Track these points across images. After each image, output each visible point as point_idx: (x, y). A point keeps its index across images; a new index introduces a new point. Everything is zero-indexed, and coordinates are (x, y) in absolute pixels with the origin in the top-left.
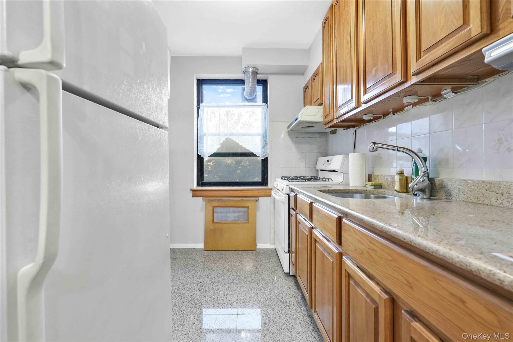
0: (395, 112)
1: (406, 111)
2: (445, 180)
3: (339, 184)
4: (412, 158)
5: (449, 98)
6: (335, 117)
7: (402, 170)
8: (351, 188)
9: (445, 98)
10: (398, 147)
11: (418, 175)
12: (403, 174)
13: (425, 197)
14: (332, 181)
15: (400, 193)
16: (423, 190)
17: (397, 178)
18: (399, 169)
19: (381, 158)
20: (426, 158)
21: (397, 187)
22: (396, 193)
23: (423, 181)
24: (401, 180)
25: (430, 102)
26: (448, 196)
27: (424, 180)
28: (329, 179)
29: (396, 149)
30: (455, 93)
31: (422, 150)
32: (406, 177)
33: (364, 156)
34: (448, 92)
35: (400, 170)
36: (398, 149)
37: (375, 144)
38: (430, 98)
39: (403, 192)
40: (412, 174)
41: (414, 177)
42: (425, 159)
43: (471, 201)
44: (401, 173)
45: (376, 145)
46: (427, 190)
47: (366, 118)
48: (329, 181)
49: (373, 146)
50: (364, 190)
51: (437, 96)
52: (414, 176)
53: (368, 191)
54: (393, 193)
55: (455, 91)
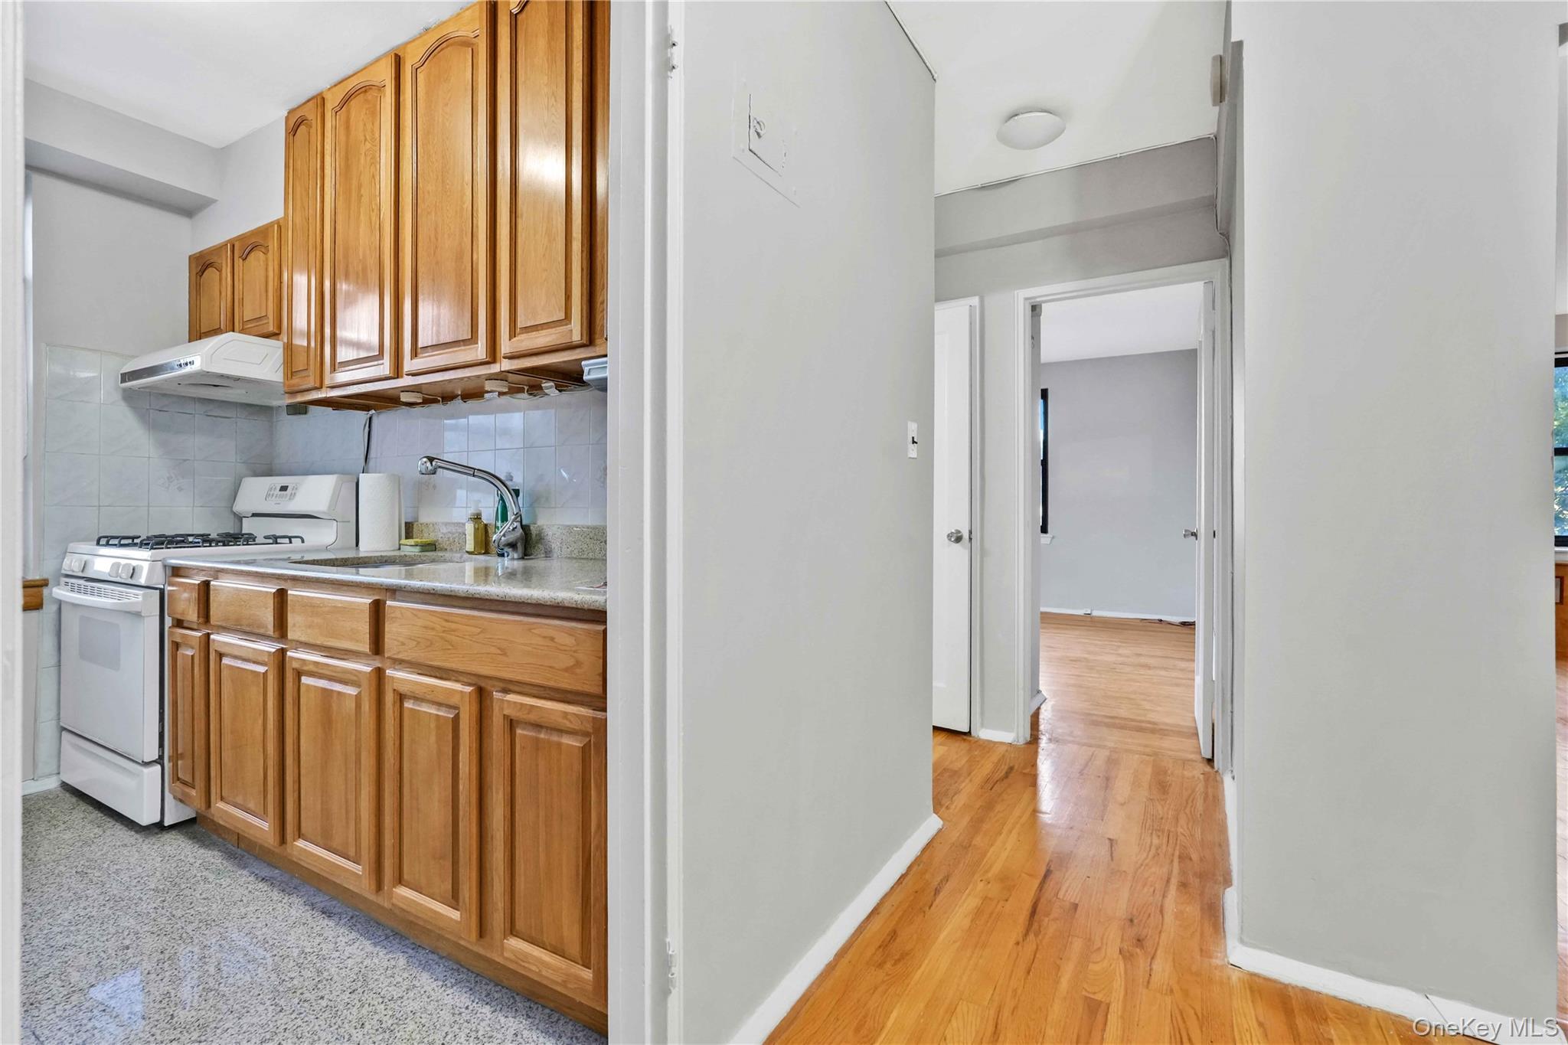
0: (467, 396)
1: (488, 400)
2: (545, 527)
3: (327, 549)
4: (496, 489)
5: (552, 395)
6: (327, 382)
7: (478, 512)
8: (362, 555)
9: (547, 394)
10: (475, 469)
11: (507, 520)
12: (480, 518)
13: (516, 556)
14: (303, 542)
15: (474, 556)
16: (513, 545)
17: (470, 528)
18: (472, 511)
19: (434, 487)
20: (518, 490)
21: (470, 546)
22: (467, 556)
23: (514, 529)
24: (476, 530)
25: (525, 395)
26: (548, 554)
27: (516, 528)
28: (290, 538)
29: (472, 473)
30: (560, 391)
31: (512, 477)
32: (486, 525)
33: (397, 481)
34: (551, 387)
35: (475, 512)
36: (475, 474)
37: (431, 459)
38: (526, 388)
39: (480, 554)
40: (497, 519)
41: (499, 524)
42: (517, 492)
43: (575, 556)
44: (477, 518)
45: (434, 463)
46: (519, 545)
47: (405, 397)
48: (291, 542)
49: (428, 464)
50: (401, 556)
51: (535, 389)
52: (500, 522)
53: (410, 556)
54: (461, 557)
55: (560, 388)
